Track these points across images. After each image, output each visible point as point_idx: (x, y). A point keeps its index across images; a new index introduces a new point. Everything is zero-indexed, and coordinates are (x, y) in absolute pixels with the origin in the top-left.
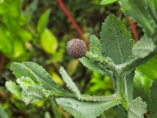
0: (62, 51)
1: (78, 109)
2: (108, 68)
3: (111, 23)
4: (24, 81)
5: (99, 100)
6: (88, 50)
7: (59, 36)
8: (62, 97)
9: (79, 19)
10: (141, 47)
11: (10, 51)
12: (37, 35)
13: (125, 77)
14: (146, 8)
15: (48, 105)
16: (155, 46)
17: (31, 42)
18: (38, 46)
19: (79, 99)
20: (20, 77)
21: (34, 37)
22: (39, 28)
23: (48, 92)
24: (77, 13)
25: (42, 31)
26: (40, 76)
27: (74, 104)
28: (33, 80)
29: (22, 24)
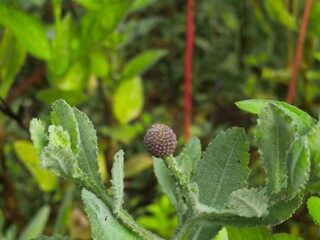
0: (139, 128)
1: (104, 223)
2: (184, 199)
3: (234, 140)
4: (59, 133)
5: (141, 234)
6: (175, 155)
7: (151, 102)
8: (94, 193)
9: (201, 97)
10: (245, 200)
11: (60, 72)
12: (117, 77)
13: (200, 229)
14: (287, 152)
15: (57, 197)
16: (267, 212)
17: (100, 80)
18: (107, 93)
19: (115, 212)
20: (57, 125)
21: (110, 75)
22: (128, 69)
23: (79, 172)
24: (205, 87)
25: (130, 76)
26: (83, 143)
27: (102, 212)
28: (71, 141)
29: (107, 44)
